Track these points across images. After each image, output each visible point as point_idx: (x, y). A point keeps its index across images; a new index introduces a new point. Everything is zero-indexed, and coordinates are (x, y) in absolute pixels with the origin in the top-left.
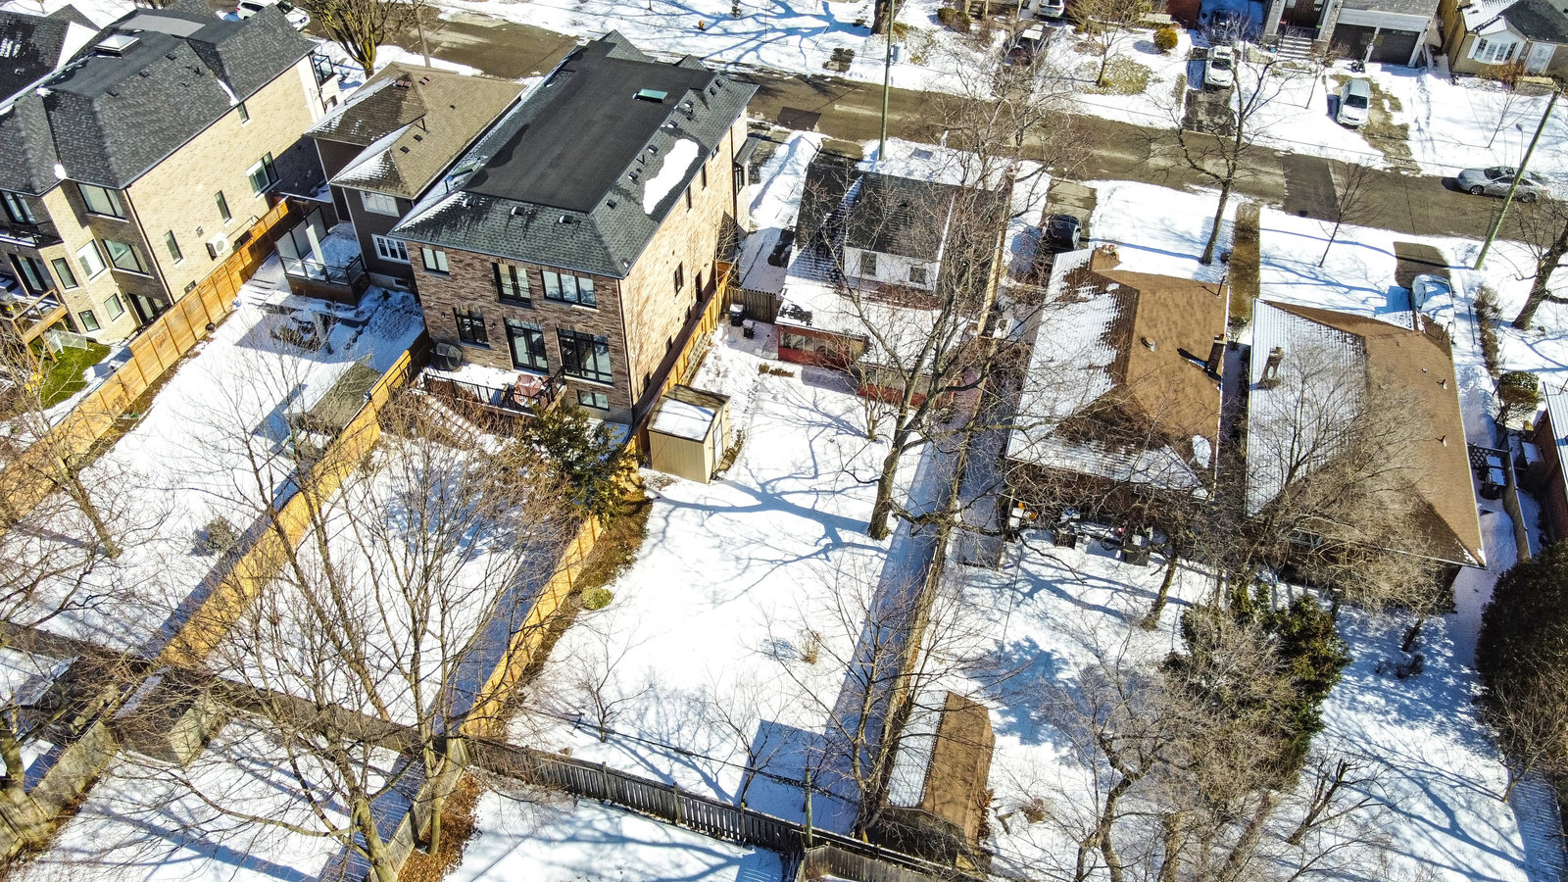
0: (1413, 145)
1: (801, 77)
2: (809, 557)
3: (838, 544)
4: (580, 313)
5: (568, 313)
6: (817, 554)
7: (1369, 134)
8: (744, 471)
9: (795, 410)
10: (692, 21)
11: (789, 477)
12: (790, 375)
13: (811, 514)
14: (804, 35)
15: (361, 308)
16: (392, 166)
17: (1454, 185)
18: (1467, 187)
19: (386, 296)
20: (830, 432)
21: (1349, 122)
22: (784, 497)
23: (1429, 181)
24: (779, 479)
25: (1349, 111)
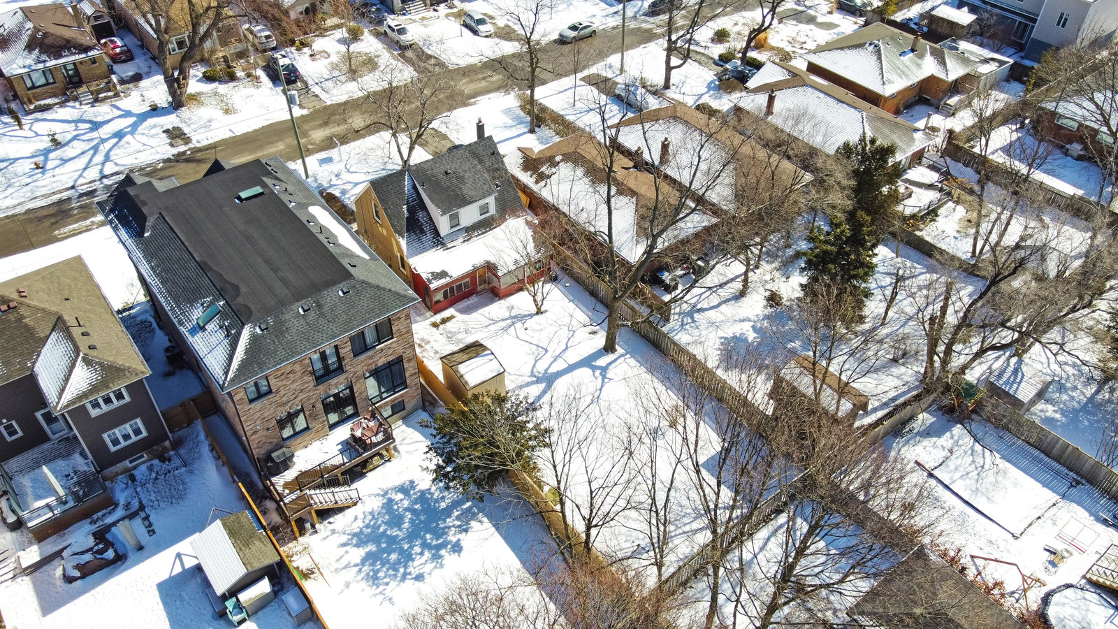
0: (520, 31)
1: (165, 161)
2: (602, 386)
3: (604, 370)
4: (382, 350)
5: (372, 357)
6: (603, 381)
7: (500, 36)
9: (486, 330)
10: (27, 165)
11: (536, 361)
12: (452, 317)
13: (571, 368)
14: (132, 133)
16: (101, 364)
17: (562, 41)
18: (569, 40)
20: (518, 325)
22: (549, 371)
24: (534, 366)
25: (482, 28)
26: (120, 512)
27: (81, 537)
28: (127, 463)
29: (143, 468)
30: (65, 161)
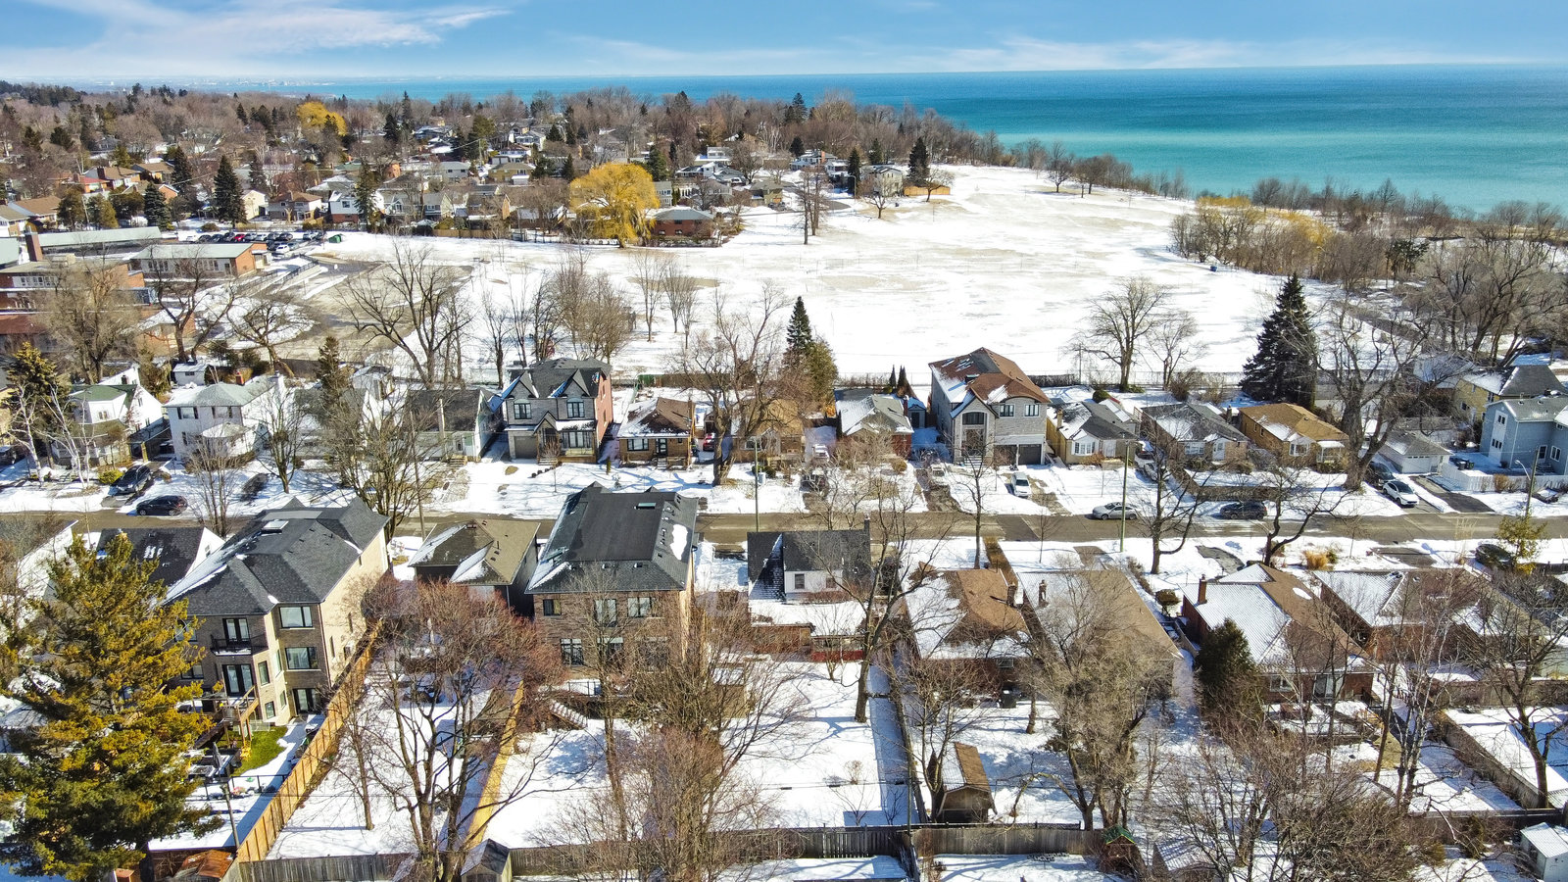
0: (1061, 500)
2: (827, 738)
3: (840, 730)
6: (831, 736)
7: (1035, 499)
11: (794, 705)
12: (766, 660)
13: (817, 719)
16: (489, 568)
18: (1099, 516)
21: (1022, 494)
22: (796, 714)
23: (1077, 517)
24: (789, 707)
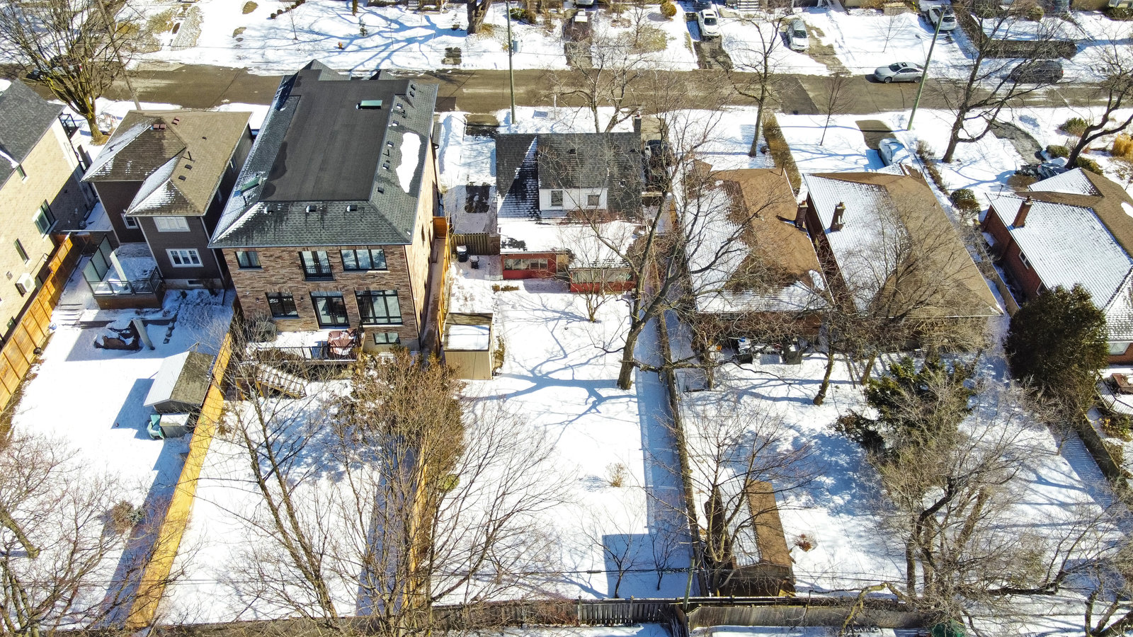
0: (840, 56)
1: (429, 73)
2: (585, 413)
3: (601, 400)
4: (374, 276)
5: (363, 279)
6: (589, 410)
7: (812, 54)
8: (514, 364)
10: (333, 43)
11: (548, 361)
12: (517, 289)
13: (573, 383)
14: (421, 42)
15: (166, 308)
16: (177, 192)
17: (875, 79)
18: (882, 79)
19: (184, 295)
20: (563, 322)
21: (798, 48)
22: (550, 376)
23: (857, 78)
24: (541, 364)
25: (796, 41)
26: (159, 316)
27: (122, 319)
28: (186, 282)
29: (196, 291)
30: (361, 49)
